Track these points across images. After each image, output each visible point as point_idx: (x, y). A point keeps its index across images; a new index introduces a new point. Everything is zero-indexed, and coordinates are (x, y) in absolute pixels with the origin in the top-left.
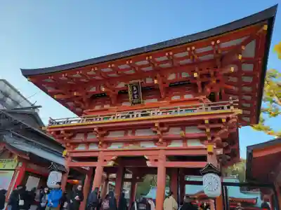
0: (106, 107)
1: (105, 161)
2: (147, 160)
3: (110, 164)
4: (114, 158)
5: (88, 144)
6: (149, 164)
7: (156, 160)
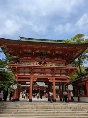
0: (29, 58)
1: (33, 79)
2: (49, 80)
3: (36, 80)
4: (37, 78)
6: (50, 81)
7: (52, 80)
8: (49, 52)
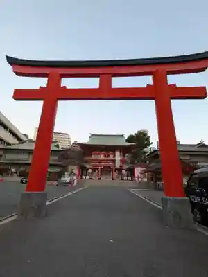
2: (111, 167)
4: (103, 166)
5: (96, 163)
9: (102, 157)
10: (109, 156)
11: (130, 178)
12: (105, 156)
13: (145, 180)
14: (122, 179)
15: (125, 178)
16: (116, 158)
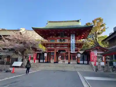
0: (54, 37)
1: (56, 51)
5: (51, 47)
7: (68, 51)
8: (66, 32)
9: (58, 41)
10: (64, 40)
11: (86, 62)
12: (61, 40)
13: (103, 64)
14: (78, 63)
15: (81, 62)
16: (71, 42)
